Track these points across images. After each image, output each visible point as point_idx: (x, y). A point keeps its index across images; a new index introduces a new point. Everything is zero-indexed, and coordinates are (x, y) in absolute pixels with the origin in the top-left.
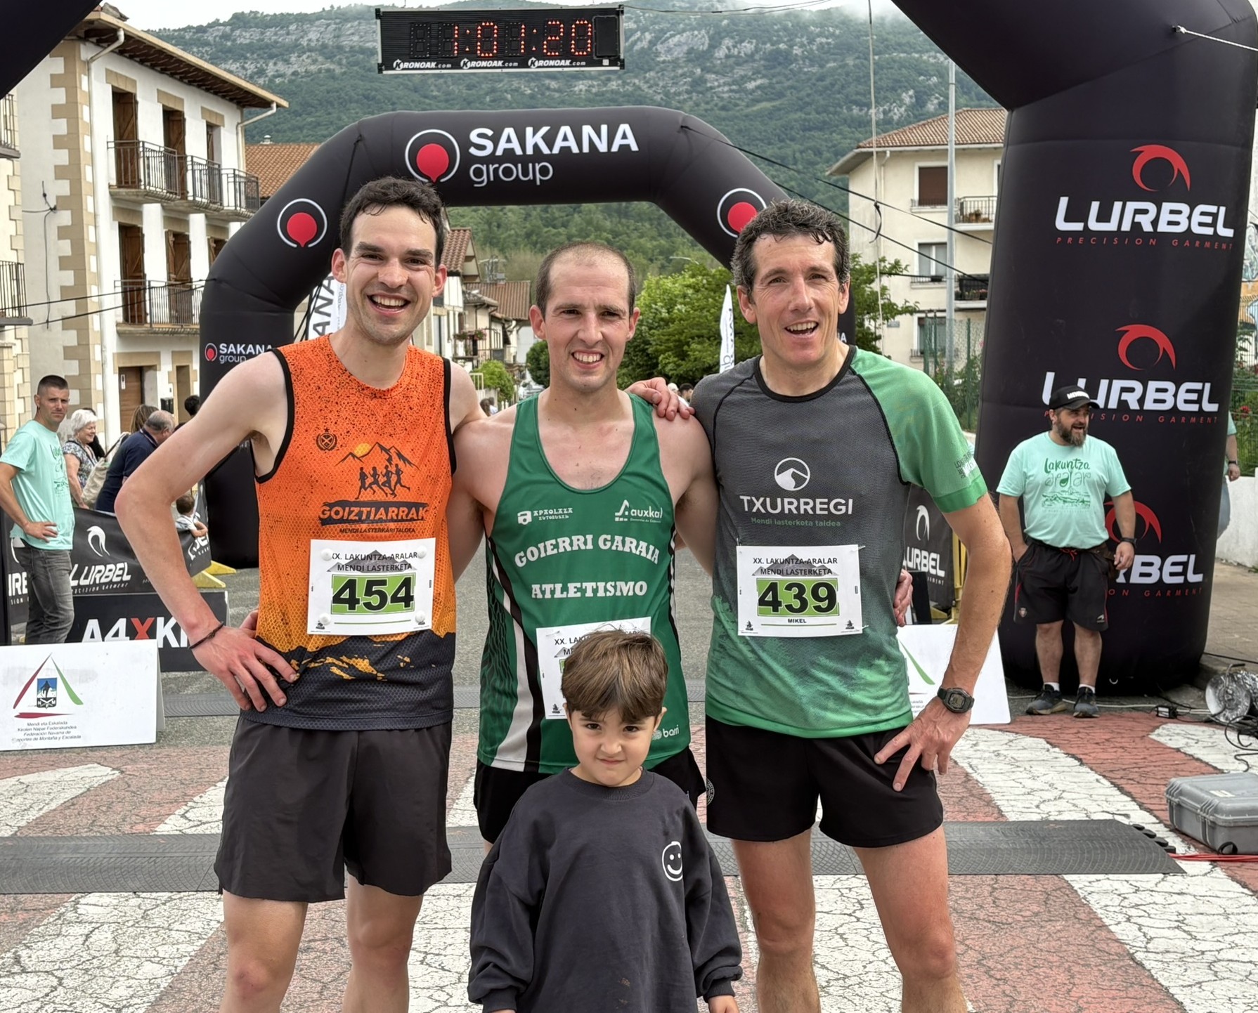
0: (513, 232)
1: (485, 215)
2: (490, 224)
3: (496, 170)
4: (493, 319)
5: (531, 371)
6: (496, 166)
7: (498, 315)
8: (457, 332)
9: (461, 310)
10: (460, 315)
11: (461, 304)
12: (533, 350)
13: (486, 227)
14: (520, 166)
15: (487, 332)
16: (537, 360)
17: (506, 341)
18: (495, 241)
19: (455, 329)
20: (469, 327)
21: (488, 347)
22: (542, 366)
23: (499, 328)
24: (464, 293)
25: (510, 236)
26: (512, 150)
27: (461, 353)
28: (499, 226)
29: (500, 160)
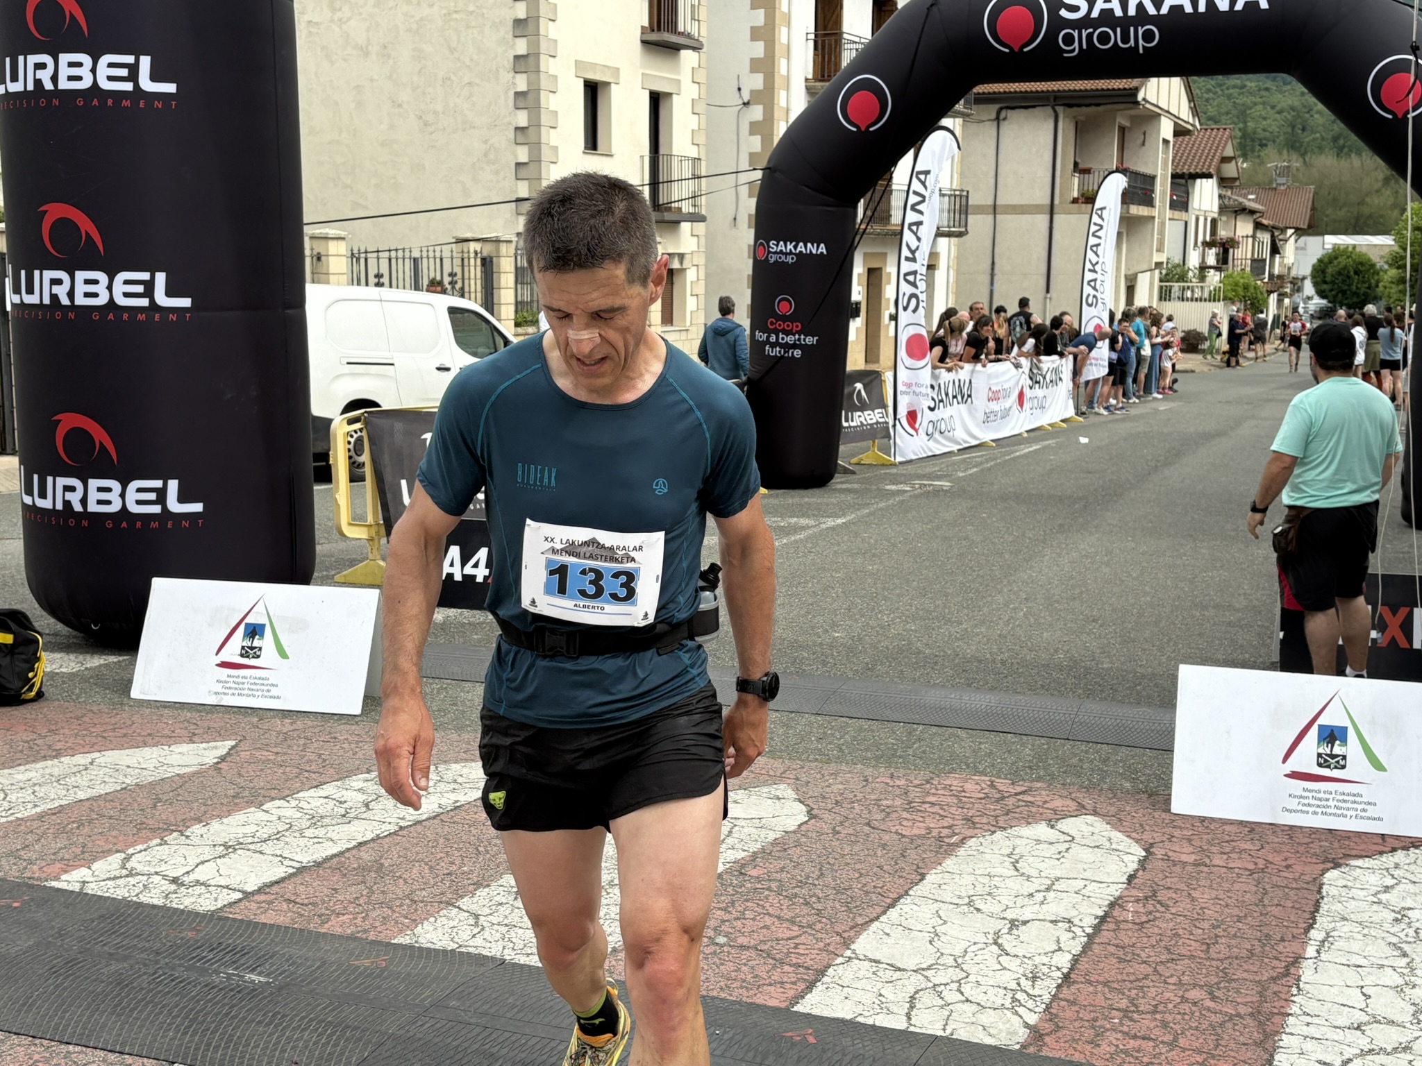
0: (1318, 135)
1: (1289, 117)
2: (1293, 127)
3: (1090, 36)
4: (1258, 226)
5: (1315, 284)
6: (1091, 30)
7: (1265, 222)
8: (1208, 239)
9: (1216, 216)
10: (1214, 221)
11: (1216, 208)
12: (1320, 261)
13: (1289, 130)
14: (1119, 30)
15: (1250, 240)
16: (1324, 272)
17: (1275, 250)
18: (1298, 144)
19: (1204, 234)
20: (1223, 233)
21: (1249, 256)
22: (1328, 279)
23: (1265, 237)
24: (1220, 196)
25: (1314, 139)
26: (1112, 10)
27: (1211, 260)
28: (1304, 129)
29: (1095, 23)
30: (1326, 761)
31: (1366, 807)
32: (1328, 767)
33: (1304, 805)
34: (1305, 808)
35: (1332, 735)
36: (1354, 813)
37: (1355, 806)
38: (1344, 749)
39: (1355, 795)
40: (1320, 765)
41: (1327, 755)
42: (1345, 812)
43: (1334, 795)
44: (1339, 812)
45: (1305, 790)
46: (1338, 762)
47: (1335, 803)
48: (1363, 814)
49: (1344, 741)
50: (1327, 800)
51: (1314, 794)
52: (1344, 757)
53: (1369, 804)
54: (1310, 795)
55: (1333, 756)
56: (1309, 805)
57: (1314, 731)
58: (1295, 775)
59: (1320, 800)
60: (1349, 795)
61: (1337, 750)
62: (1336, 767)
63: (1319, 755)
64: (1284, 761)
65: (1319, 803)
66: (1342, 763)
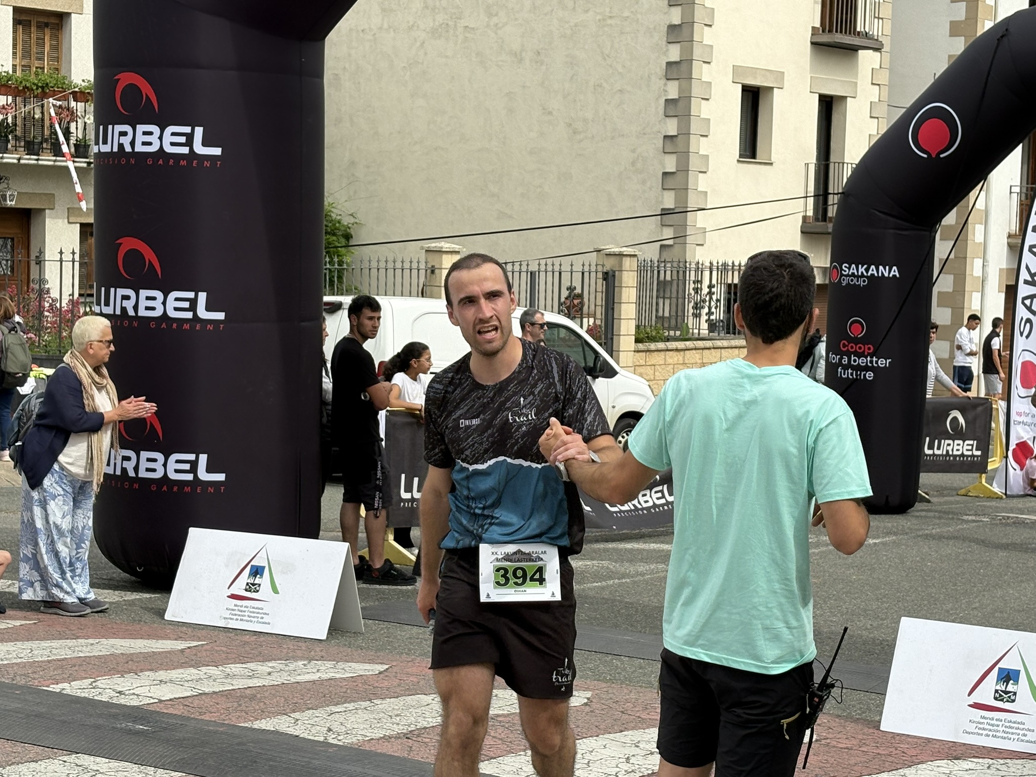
30: (1001, 696)
31: (1026, 732)
32: (1002, 700)
33: (980, 729)
34: (980, 732)
35: (1008, 676)
36: (1017, 737)
37: (1018, 731)
38: (1015, 687)
39: (1019, 723)
40: (996, 699)
41: (1001, 691)
42: (1010, 736)
43: (1003, 722)
44: (1006, 735)
45: (984, 718)
46: (1009, 697)
47: (1004, 728)
48: (1023, 738)
49: (1016, 681)
50: (998, 726)
51: (989, 721)
52: (1015, 694)
53: (1029, 730)
54: (985, 721)
55: (1006, 692)
56: (984, 729)
57: (995, 672)
58: (977, 706)
59: (993, 725)
60: (1015, 722)
61: (1010, 688)
62: (1008, 701)
63: (996, 691)
64: (969, 695)
65: (991, 727)
66: (1013, 698)
